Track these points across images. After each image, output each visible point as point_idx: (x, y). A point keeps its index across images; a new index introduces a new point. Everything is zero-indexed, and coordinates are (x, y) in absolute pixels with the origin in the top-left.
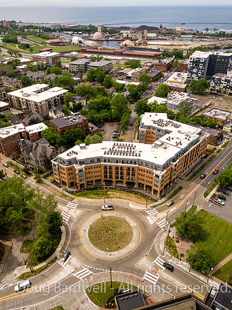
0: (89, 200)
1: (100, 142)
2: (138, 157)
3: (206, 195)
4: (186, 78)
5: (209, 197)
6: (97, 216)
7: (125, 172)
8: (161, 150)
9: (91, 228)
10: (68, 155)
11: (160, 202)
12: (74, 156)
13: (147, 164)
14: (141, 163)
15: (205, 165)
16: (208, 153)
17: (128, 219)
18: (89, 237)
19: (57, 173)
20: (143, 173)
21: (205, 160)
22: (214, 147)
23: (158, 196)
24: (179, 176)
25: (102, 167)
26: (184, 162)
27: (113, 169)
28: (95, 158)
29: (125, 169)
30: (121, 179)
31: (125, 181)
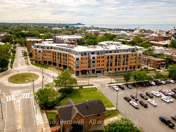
7: (62, 57)
14: (71, 51)
16: (144, 69)
20: (70, 58)
22: (154, 69)
23: (75, 75)
24: (102, 72)
25: (52, 52)
26: (106, 61)
27: (57, 54)
28: (49, 46)
29: (62, 55)
30: (61, 62)
31: (62, 64)
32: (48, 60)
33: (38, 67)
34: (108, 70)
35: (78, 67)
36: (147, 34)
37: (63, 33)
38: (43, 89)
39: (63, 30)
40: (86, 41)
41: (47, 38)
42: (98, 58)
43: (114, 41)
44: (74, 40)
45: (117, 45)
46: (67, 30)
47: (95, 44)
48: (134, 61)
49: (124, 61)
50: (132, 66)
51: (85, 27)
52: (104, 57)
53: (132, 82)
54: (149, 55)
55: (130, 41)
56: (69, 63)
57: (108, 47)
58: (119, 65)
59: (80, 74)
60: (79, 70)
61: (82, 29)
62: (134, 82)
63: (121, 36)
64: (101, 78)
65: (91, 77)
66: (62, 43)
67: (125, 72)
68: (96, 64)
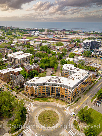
0: (39, 102)
1: (45, 76)
2: (61, 83)
3: (92, 101)
4: (82, 50)
5: (93, 102)
6: (43, 110)
7: (56, 90)
8: (71, 80)
9: (40, 115)
10: (31, 81)
11: (71, 104)
12: (33, 82)
13: (65, 86)
14: (63, 86)
15: (91, 87)
16: (92, 82)
17: (57, 112)
18: (39, 120)
19: (26, 89)
20: (63, 90)
21: (91, 85)
22: (94, 79)
23: (70, 101)
25: (45, 87)
31: (55, 94)
34: (81, 90)
56: (62, 93)
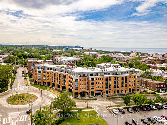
7: (61, 78)
16: (143, 92)
24: (101, 94)
25: (51, 73)
26: (105, 83)
27: (56, 75)
28: (49, 67)
29: (61, 75)
30: (60, 83)
31: (61, 85)
32: (47, 81)
33: (37, 88)
34: (107, 92)
35: (76, 89)
36: (144, 57)
37: (63, 55)
38: (41, 111)
39: (63, 52)
40: (84, 63)
41: (48, 60)
42: (97, 80)
43: (112, 63)
44: (73, 62)
45: (115, 67)
46: (66, 52)
47: (93, 65)
48: (132, 83)
49: (123, 83)
50: (131, 88)
51: (84, 50)
52: (102, 78)
53: (133, 106)
54: (147, 77)
55: (127, 63)
56: (68, 84)
57: (106, 69)
58: (117, 87)
59: (79, 96)
60: (78, 91)
61: (80, 52)
62: (135, 106)
63: (118, 59)
64: (100, 101)
65: (90, 99)
66: (62, 64)
67: (124, 94)
68: (95, 85)
